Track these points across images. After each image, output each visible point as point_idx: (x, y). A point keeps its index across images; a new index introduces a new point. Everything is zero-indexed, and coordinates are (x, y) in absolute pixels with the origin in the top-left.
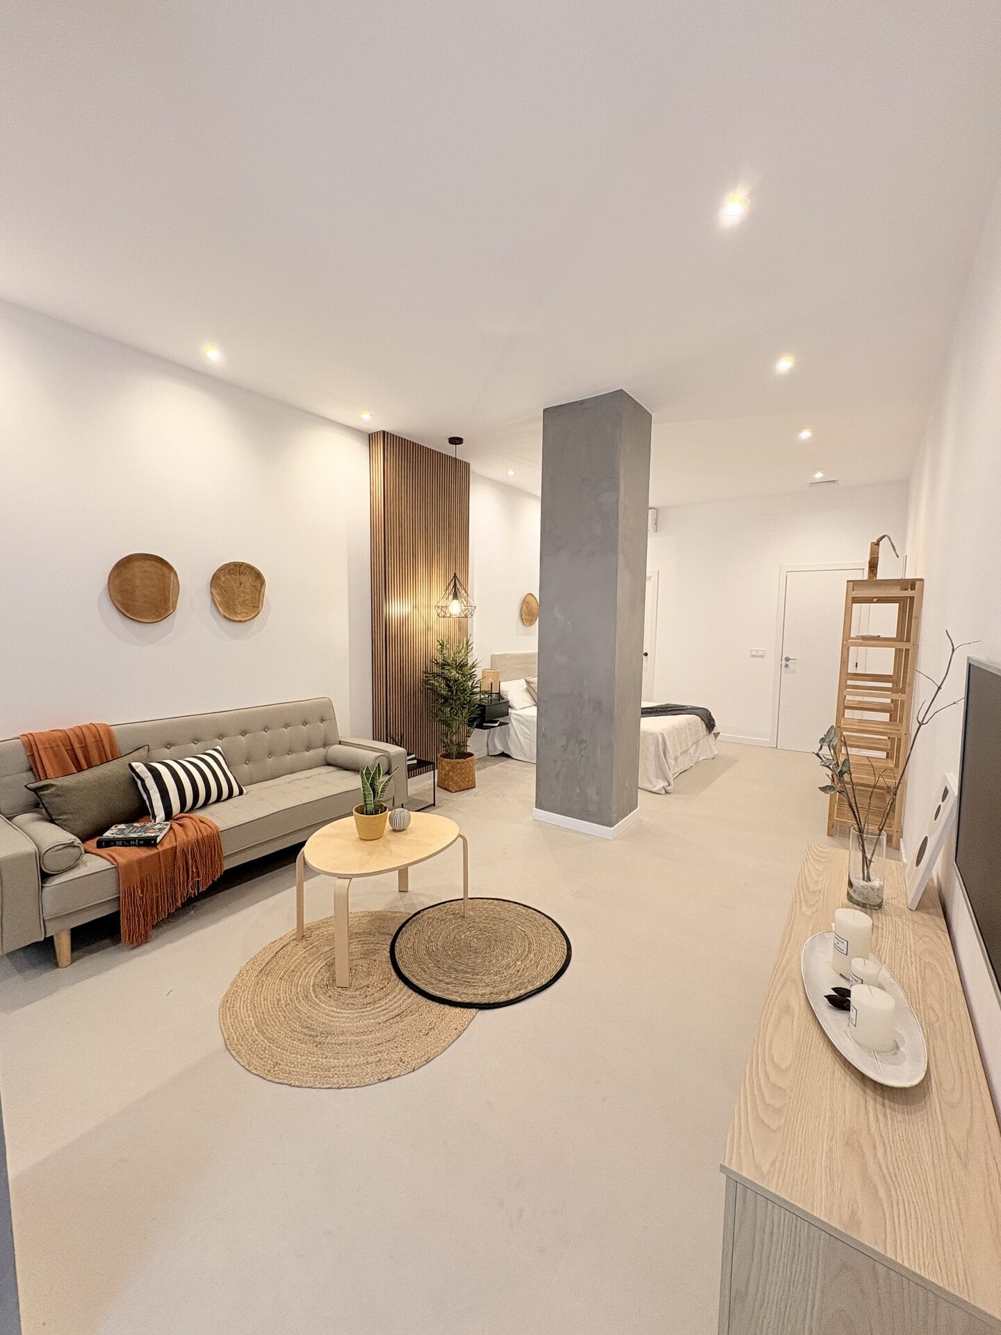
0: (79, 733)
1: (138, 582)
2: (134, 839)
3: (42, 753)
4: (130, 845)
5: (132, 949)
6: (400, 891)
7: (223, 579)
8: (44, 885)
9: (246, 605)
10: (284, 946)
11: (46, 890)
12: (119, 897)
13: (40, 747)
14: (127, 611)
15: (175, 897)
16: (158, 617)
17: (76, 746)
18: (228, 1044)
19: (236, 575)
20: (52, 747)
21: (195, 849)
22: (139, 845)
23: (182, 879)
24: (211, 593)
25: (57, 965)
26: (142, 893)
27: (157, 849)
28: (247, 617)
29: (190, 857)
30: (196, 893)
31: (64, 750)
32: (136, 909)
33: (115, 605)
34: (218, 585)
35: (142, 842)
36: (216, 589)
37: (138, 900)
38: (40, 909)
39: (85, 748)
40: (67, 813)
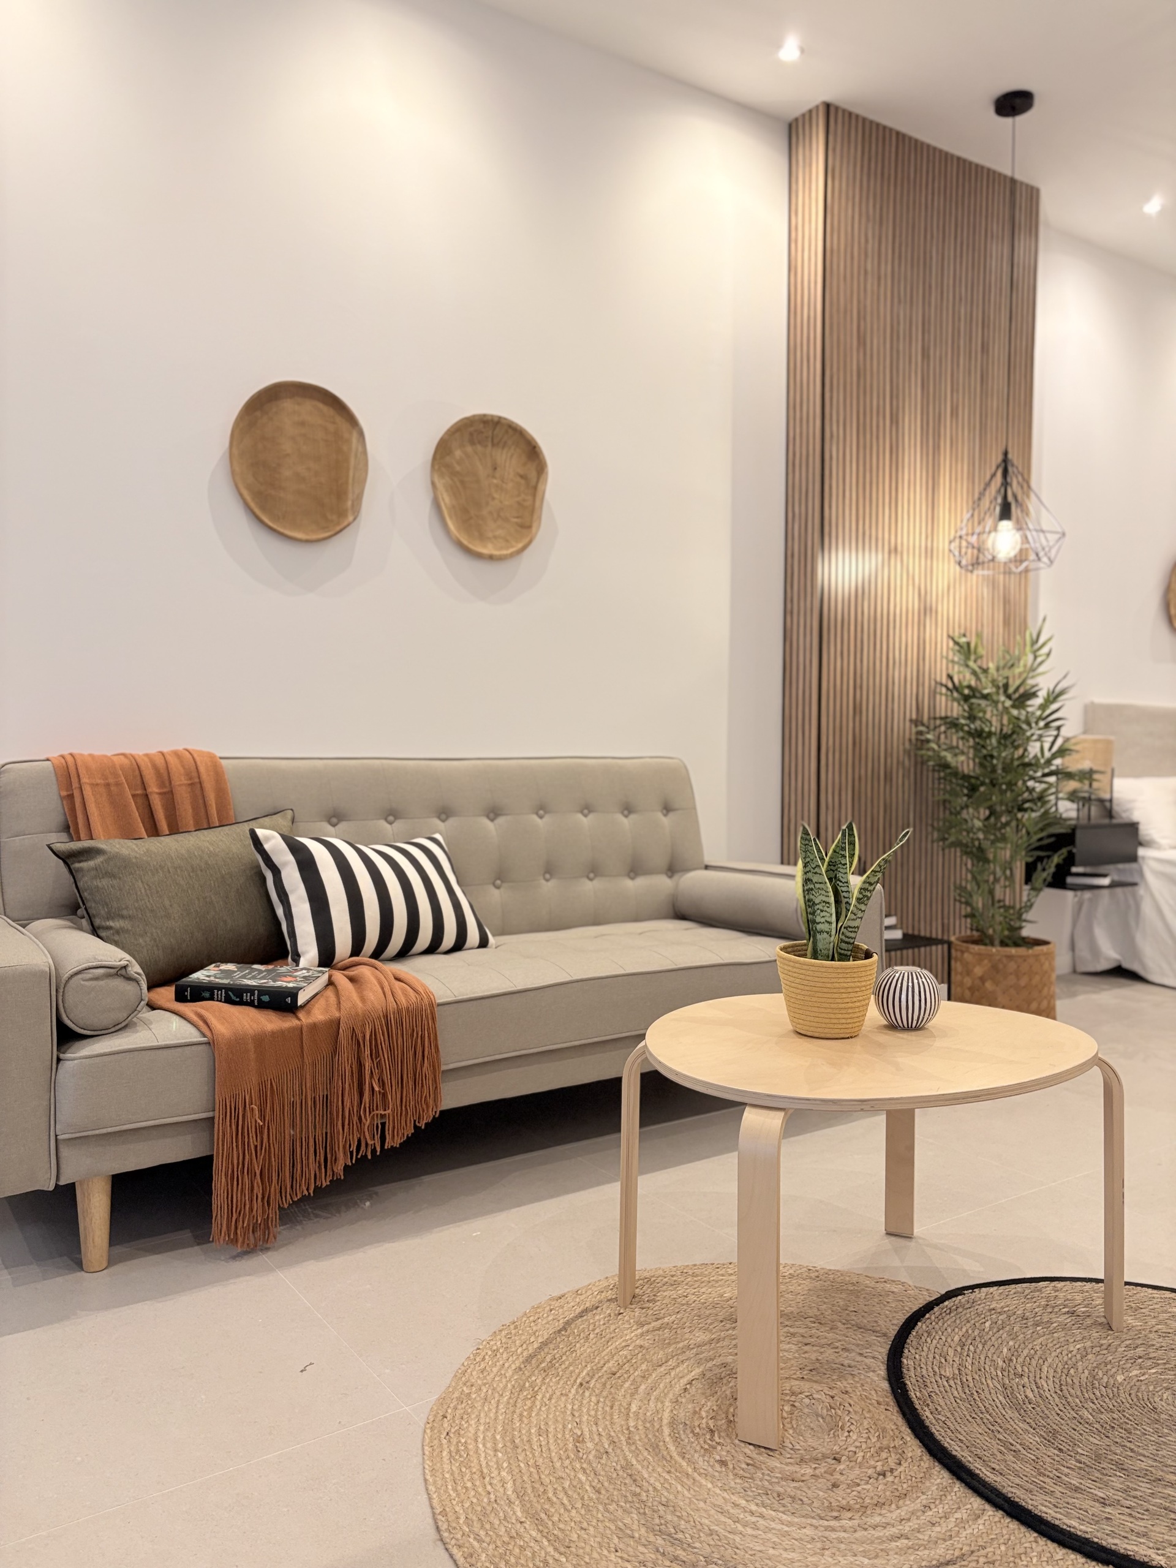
0: (160, 762)
1: (287, 447)
2: (250, 990)
3: (88, 791)
4: (242, 1003)
5: (234, 1258)
6: (889, 1234)
7: (458, 453)
8: (62, 1056)
9: (506, 520)
10: (586, 1311)
11: (66, 1066)
12: (213, 1118)
13: (85, 780)
14: (263, 508)
15: (332, 1149)
16: (325, 528)
17: (153, 789)
18: (444, 1526)
19: (486, 446)
20: (108, 785)
21: (380, 1037)
22: (261, 1006)
23: (347, 1104)
24: (433, 484)
25: (79, 1264)
26: (262, 1117)
27: (299, 1019)
28: (507, 548)
29: (368, 1052)
30: (378, 1149)
31: (130, 797)
32: (247, 1157)
33: (241, 495)
34: (448, 466)
35: (266, 998)
36: (442, 475)
37: (252, 1134)
38: (52, 1111)
39: (169, 797)
40: (123, 917)
